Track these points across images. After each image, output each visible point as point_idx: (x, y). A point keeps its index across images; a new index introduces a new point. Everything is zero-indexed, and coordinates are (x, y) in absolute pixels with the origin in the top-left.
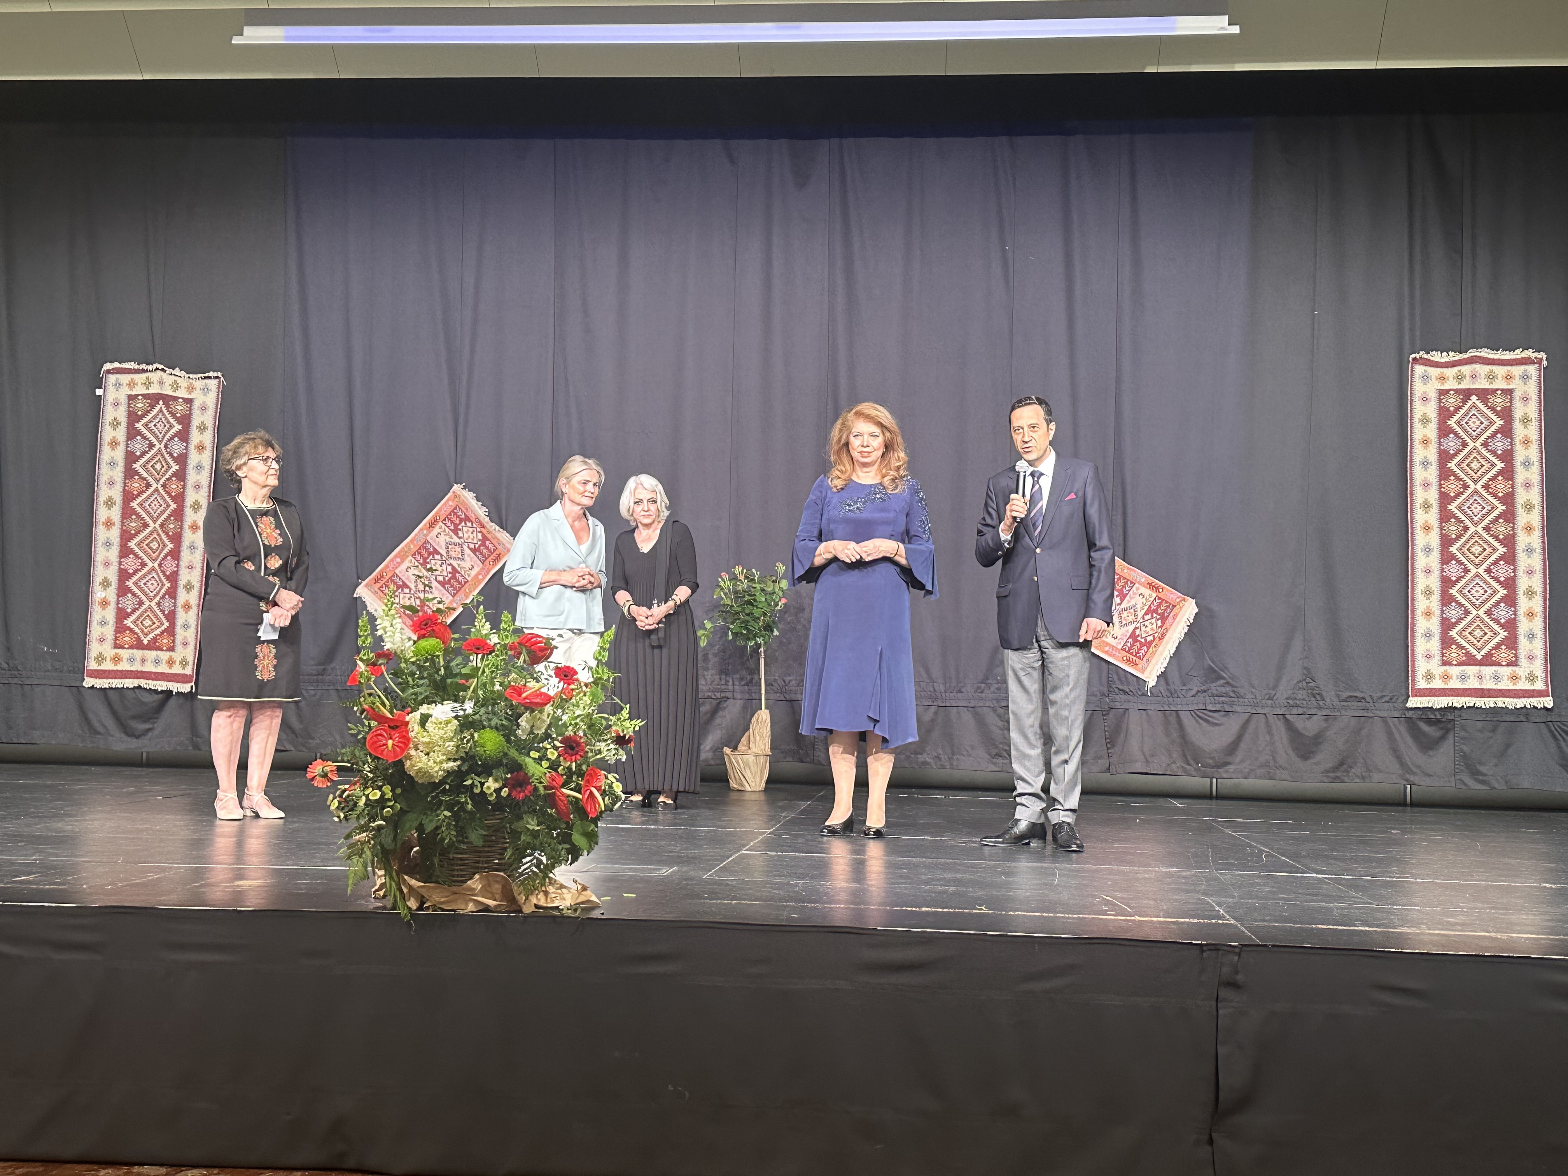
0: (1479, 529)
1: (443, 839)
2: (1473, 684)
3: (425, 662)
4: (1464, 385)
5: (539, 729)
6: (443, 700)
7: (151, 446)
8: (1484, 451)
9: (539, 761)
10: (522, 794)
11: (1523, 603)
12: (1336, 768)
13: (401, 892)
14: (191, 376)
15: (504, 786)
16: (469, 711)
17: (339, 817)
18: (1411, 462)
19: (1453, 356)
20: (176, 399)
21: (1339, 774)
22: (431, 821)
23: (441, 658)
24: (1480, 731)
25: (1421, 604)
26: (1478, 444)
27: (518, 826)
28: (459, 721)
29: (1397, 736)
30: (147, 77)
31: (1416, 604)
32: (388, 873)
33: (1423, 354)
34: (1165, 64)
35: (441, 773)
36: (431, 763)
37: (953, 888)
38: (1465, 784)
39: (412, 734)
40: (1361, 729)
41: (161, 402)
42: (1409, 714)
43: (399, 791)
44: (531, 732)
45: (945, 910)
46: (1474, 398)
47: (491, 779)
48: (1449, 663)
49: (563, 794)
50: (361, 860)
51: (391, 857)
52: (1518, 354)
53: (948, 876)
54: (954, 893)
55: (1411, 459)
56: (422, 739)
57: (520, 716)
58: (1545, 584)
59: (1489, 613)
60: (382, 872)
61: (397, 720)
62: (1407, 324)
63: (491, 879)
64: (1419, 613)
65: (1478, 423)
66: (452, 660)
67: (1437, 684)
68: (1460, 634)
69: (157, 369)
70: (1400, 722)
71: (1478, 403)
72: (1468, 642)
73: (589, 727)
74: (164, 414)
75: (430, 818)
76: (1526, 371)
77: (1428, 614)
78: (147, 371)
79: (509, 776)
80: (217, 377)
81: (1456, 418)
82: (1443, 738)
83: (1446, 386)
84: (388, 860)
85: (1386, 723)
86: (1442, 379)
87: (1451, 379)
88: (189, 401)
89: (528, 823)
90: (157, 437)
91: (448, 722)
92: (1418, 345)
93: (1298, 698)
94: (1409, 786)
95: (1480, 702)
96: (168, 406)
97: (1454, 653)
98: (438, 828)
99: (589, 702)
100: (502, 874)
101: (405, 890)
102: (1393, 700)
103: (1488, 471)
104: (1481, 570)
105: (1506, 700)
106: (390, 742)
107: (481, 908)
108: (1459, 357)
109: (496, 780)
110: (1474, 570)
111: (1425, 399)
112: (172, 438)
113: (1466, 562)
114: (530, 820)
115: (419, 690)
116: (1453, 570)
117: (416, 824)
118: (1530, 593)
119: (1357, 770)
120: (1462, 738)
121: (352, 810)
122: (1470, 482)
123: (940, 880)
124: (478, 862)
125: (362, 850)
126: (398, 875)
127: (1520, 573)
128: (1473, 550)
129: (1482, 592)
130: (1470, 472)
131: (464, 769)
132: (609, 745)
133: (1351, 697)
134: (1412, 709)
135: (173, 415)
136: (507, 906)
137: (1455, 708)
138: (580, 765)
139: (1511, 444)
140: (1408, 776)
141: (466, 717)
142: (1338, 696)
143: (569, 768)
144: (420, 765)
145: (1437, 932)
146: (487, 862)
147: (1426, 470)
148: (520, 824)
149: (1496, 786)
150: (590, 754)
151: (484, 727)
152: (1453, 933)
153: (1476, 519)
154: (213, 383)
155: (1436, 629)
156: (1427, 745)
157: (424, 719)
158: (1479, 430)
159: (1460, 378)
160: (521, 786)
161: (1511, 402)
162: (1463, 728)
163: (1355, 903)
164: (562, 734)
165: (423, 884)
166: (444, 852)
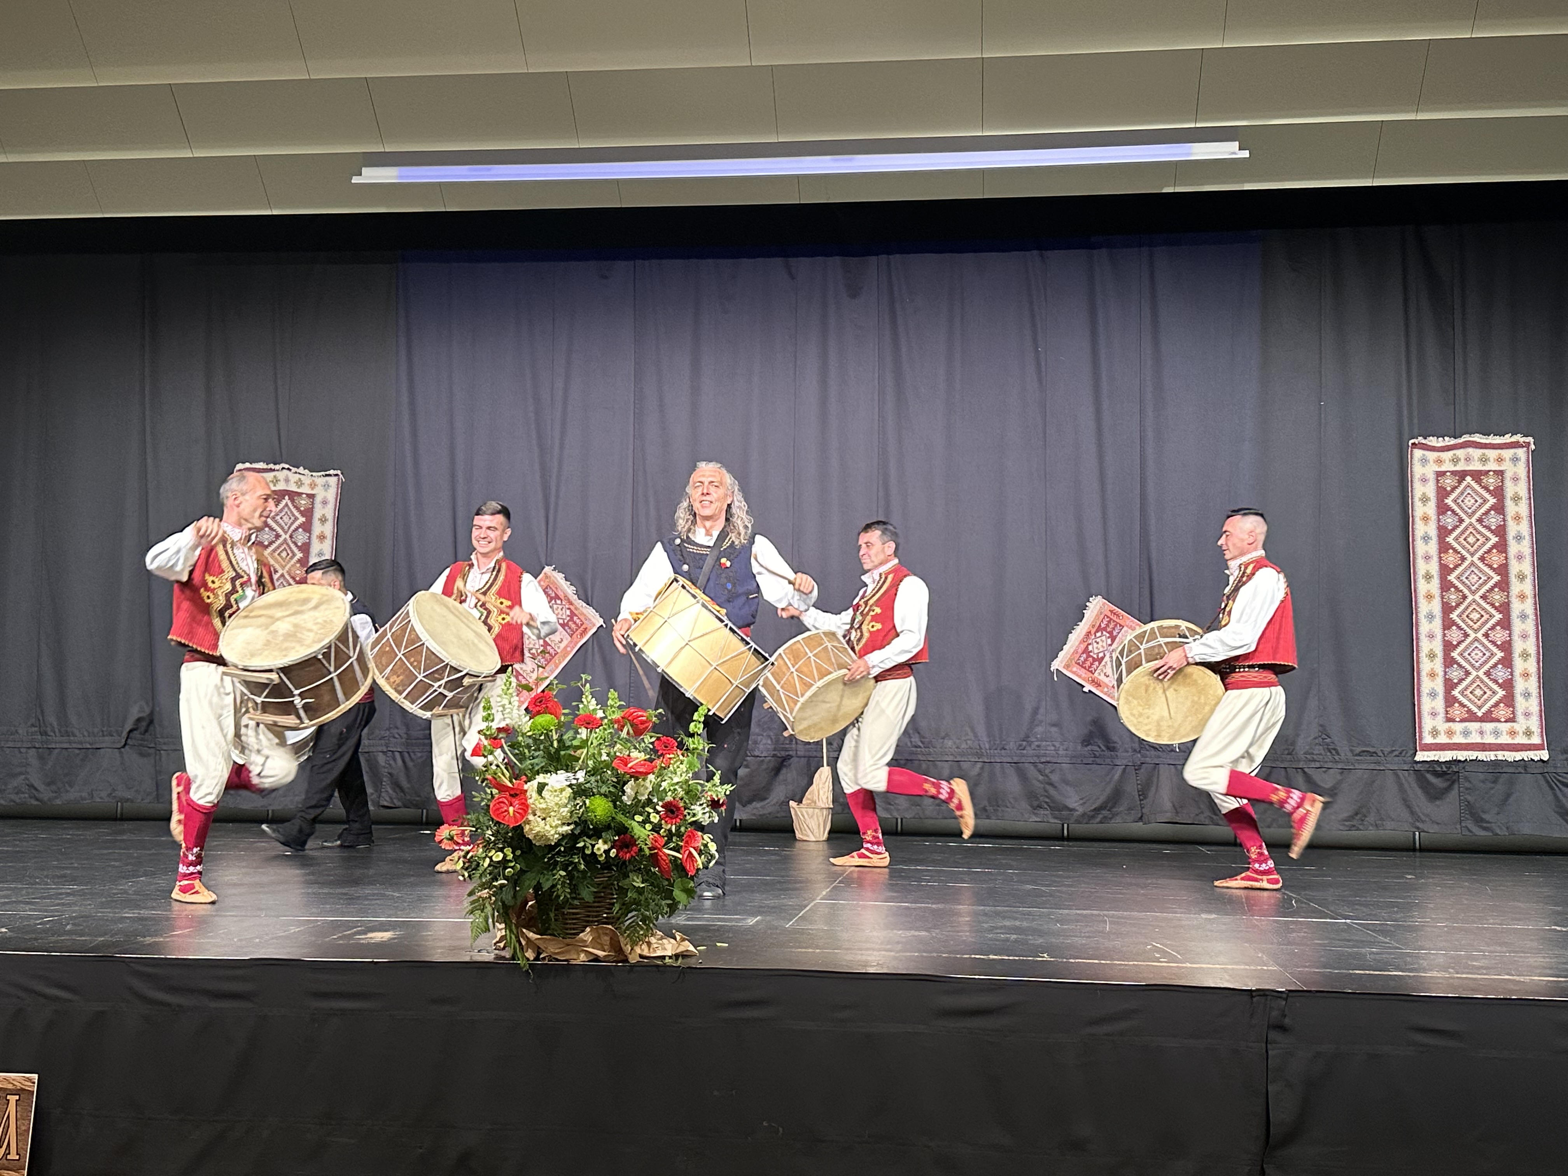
0: (1477, 597)
1: (558, 896)
2: (1475, 739)
3: (540, 736)
4: (1459, 468)
5: (643, 795)
6: (557, 770)
7: (278, 536)
8: (1479, 527)
9: (643, 823)
10: (628, 855)
11: (1519, 665)
12: (1350, 818)
13: (520, 944)
14: (314, 474)
15: (612, 847)
16: (581, 780)
17: (463, 876)
18: (1413, 537)
19: (1449, 441)
20: (300, 494)
21: (1355, 823)
22: (548, 880)
23: (554, 732)
24: (1483, 782)
25: (1426, 666)
26: (1473, 520)
27: (624, 883)
28: (572, 789)
29: (1406, 786)
30: (276, 212)
31: (1421, 666)
32: (508, 927)
33: (1421, 439)
34: (1180, 185)
35: (556, 836)
36: (548, 827)
37: (1015, 936)
38: (1470, 831)
39: (530, 801)
40: (1374, 782)
41: (287, 497)
42: (1419, 766)
43: (518, 853)
44: (636, 797)
45: (1011, 958)
46: (1469, 479)
47: (600, 841)
48: (1453, 720)
49: (664, 853)
50: (483, 914)
51: (510, 911)
52: (1507, 439)
53: (1007, 923)
54: (1016, 941)
55: (1413, 535)
56: (539, 806)
57: (625, 783)
58: (1538, 647)
59: (1488, 674)
60: (503, 926)
61: (517, 789)
62: (1405, 412)
63: (601, 932)
64: (1424, 674)
65: (1473, 501)
66: (566, 733)
67: (1442, 739)
68: (1462, 693)
69: (283, 468)
70: (1409, 774)
71: (1473, 483)
72: (1470, 700)
73: (687, 793)
74: (289, 508)
75: (546, 877)
76: (1515, 454)
77: (1432, 675)
78: (274, 470)
79: (617, 838)
80: (336, 475)
81: (1453, 496)
82: (1448, 789)
83: (1443, 469)
84: (507, 914)
85: (1397, 776)
86: (1439, 461)
87: (1447, 462)
88: (311, 496)
89: (634, 881)
90: (282, 528)
91: (562, 790)
92: (1416, 431)
93: (1315, 752)
94: (1417, 833)
95: (1482, 756)
96: (293, 501)
97: (1457, 711)
98: (554, 886)
99: (685, 769)
100: (610, 927)
101: (524, 943)
102: (1403, 754)
103: (1484, 544)
104: (1479, 635)
105: (1506, 753)
106: (511, 809)
107: (591, 958)
108: (1453, 442)
109: (605, 842)
110: (1473, 635)
111: (1424, 480)
112: (296, 529)
113: (1466, 628)
114: (635, 878)
115: (536, 761)
116: (1454, 635)
117: (534, 883)
118: (1525, 655)
119: (1371, 818)
120: (1467, 789)
121: (475, 869)
122: (1467, 555)
123: (1001, 928)
124: (589, 916)
125: (484, 905)
126: (517, 928)
127: (1515, 637)
128: (1471, 616)
129: (1481, 654)
130: (1467, 545)
131: (577, 832)
132: (704, 809)
133: (1364, 751)
134: (1419, 762)
135: (298, 508)
136: (615, 956)
137: (1460, 761)
138: (680, 827)
139: (1504, 520)
140: (1418, 824)
141: (579, 785)
142: (1352, 751)
143: (670, 830)
144: (538, 829)
145: (1464, 976)
146: (596, 917)
147: (1426, 544)
148: (627, 881)
149: (1498, 832)
150: (688, 817)
151: (594, 795)
152: (1479, 976)
153: (1473, 588)
154: (333, 481)
155: (1440, 689)
156: (1435, 795)
157: (541, 787)
158: (1474, 508)
159: (1455, 461)
160: (627, 847)
161: (1502, 481)
162: (1466, 779)
163: (1386, 948)
164: (662, 800)
165: (539, 937)
166: (559, 907)
